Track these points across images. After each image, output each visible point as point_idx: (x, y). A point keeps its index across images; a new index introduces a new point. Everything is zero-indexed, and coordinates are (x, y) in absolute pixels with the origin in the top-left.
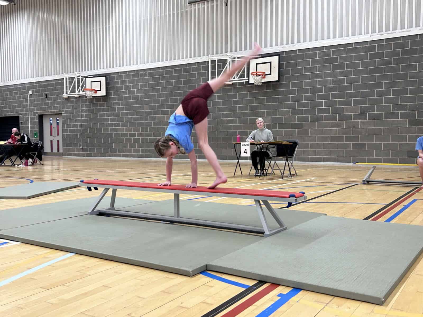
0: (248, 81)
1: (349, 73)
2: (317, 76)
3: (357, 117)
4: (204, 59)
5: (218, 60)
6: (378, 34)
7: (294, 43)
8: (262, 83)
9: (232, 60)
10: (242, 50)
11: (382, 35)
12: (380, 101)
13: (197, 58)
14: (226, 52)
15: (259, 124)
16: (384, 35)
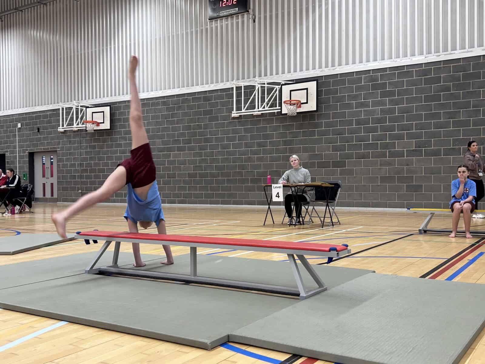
0: (280, 111)
1: (401, 102)
2: (362, 105)
3: (411, 153)
4: (228, 85)
5: (244, 86)
6: (433, 56)
7: (334, 66)
8: (297, 113)
9: (261, 86)
10: (272, 75)
11: (439, 56)
12: (438, 135)
13: (220, 84)
14: (254, 77)
15: (294, 162)
16: (441, 56)
